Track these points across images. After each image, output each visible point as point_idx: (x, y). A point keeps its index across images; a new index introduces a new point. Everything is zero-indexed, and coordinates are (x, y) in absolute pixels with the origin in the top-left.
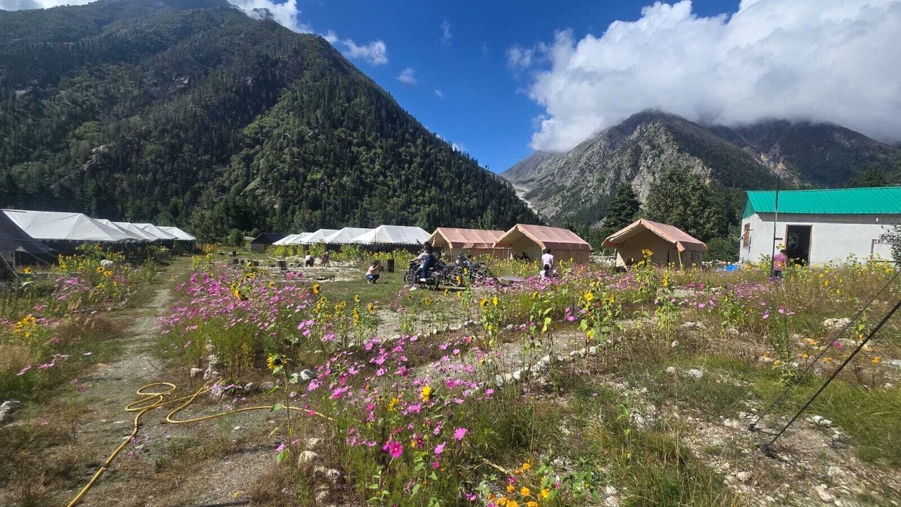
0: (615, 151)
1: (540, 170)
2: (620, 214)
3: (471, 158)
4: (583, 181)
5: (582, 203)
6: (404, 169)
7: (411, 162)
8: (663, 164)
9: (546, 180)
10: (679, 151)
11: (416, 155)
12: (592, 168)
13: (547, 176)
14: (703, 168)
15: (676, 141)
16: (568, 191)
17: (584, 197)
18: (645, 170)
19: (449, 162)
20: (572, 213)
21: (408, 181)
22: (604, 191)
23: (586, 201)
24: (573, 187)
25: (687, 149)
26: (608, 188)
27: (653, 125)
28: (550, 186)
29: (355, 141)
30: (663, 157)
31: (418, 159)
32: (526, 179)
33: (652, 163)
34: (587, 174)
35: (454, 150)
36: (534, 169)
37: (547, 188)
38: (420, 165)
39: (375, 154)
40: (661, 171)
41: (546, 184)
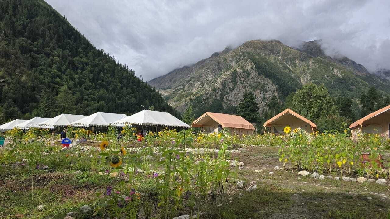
0: (222, 72)
1: (175, 81)
2: (246, 110)
3: (129, 69)
4: (203, 90)
5: (203, 104)
6: (77, 74)
7: (83, 69)
8: (250, 82)
9: (179, 88)
10: (259, 74)
11: (87, 64)
12: (208, 82)
13: (179, 86)
14: (272, 85)
15: (257, 68)
16: (193, 96)
17: (204, 100)
18: (241, 85)
19: (114, 71)
20: (197, 110)
21: (80, 83)
22: (216, 96)
23: (205, 103)
24: (197, 93)
25: (263, 73)
26: (218, 95)
27: (244, 58)
28: (182, 92)
29: (35, 49)
30: (250, 77)
31: (89, 68)
32: (165, 87)
33: (244, 80)
34: (205, 85)
35: (117, 63)
36: (171, 80)
37: (180, 93)
38: (91, 72)
39: (52, 60)
40: (249, 86)
41: (179, 91)
